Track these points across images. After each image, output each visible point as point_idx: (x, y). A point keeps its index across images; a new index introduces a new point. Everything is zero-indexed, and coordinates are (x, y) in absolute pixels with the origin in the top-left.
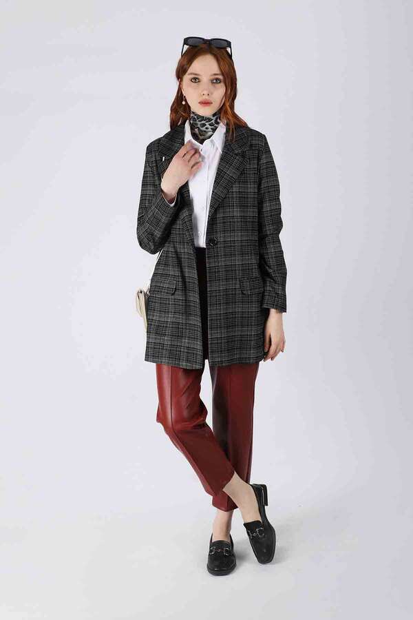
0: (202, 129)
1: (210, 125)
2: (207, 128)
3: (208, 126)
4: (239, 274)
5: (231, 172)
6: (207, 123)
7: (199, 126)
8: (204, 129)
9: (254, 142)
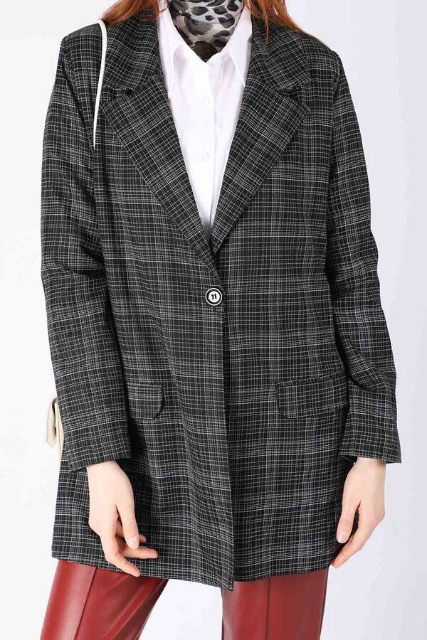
0: (194, 17)
1: (216, 11)
2: (209, 18)
3: (211, 11)
4: (275, 372)
5: (270, 133)
6: (209, 8)
7: (189, 11)
8: (201, 18)
9: (319, 67)
